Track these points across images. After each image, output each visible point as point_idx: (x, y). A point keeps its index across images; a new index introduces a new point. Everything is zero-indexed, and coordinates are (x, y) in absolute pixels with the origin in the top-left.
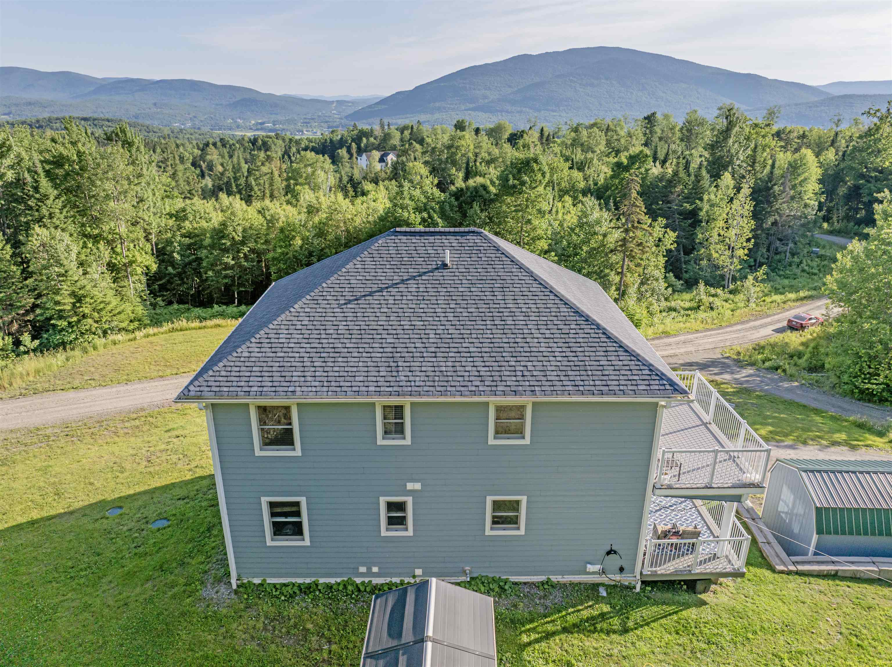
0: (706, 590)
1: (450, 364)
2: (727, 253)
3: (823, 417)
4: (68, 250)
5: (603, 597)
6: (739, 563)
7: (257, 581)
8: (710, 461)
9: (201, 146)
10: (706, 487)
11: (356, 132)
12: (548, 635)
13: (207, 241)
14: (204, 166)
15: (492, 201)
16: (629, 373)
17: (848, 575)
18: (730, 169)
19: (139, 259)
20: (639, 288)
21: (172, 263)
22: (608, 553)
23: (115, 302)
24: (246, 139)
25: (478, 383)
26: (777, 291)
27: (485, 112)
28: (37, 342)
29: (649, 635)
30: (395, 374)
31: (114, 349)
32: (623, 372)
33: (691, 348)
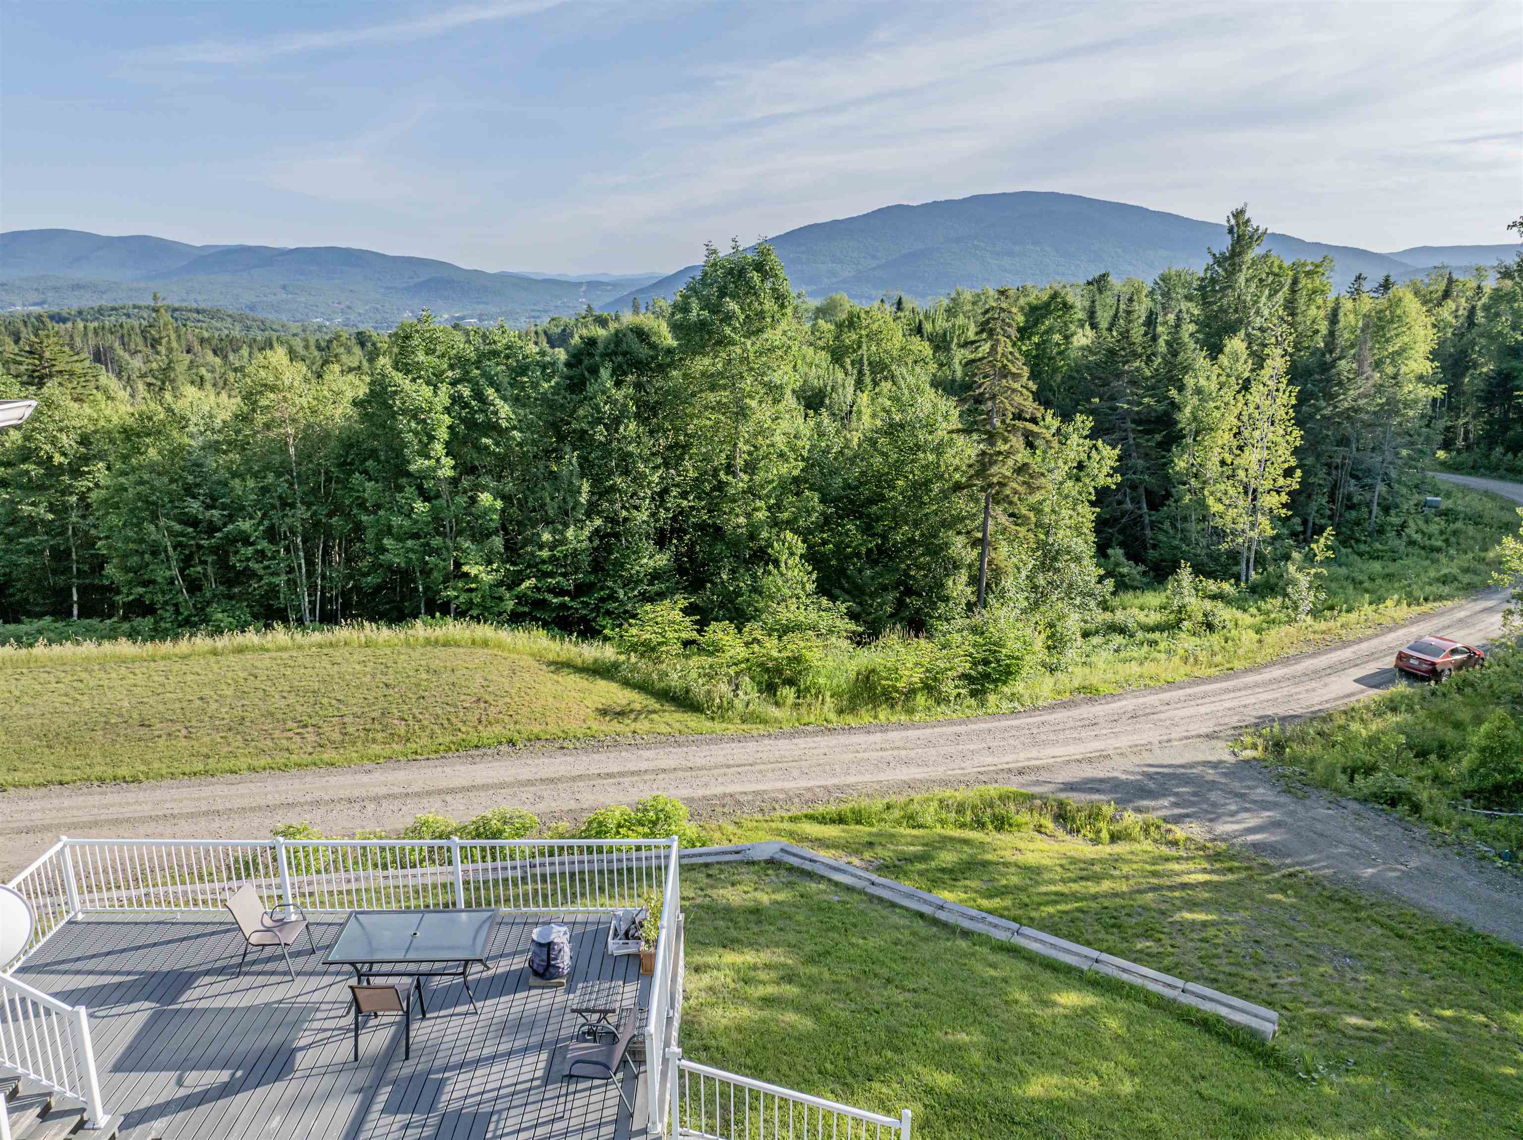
2: (1241, 501)
18: (1242, 333)
20: (1032, 579)
33: (1148, 734)
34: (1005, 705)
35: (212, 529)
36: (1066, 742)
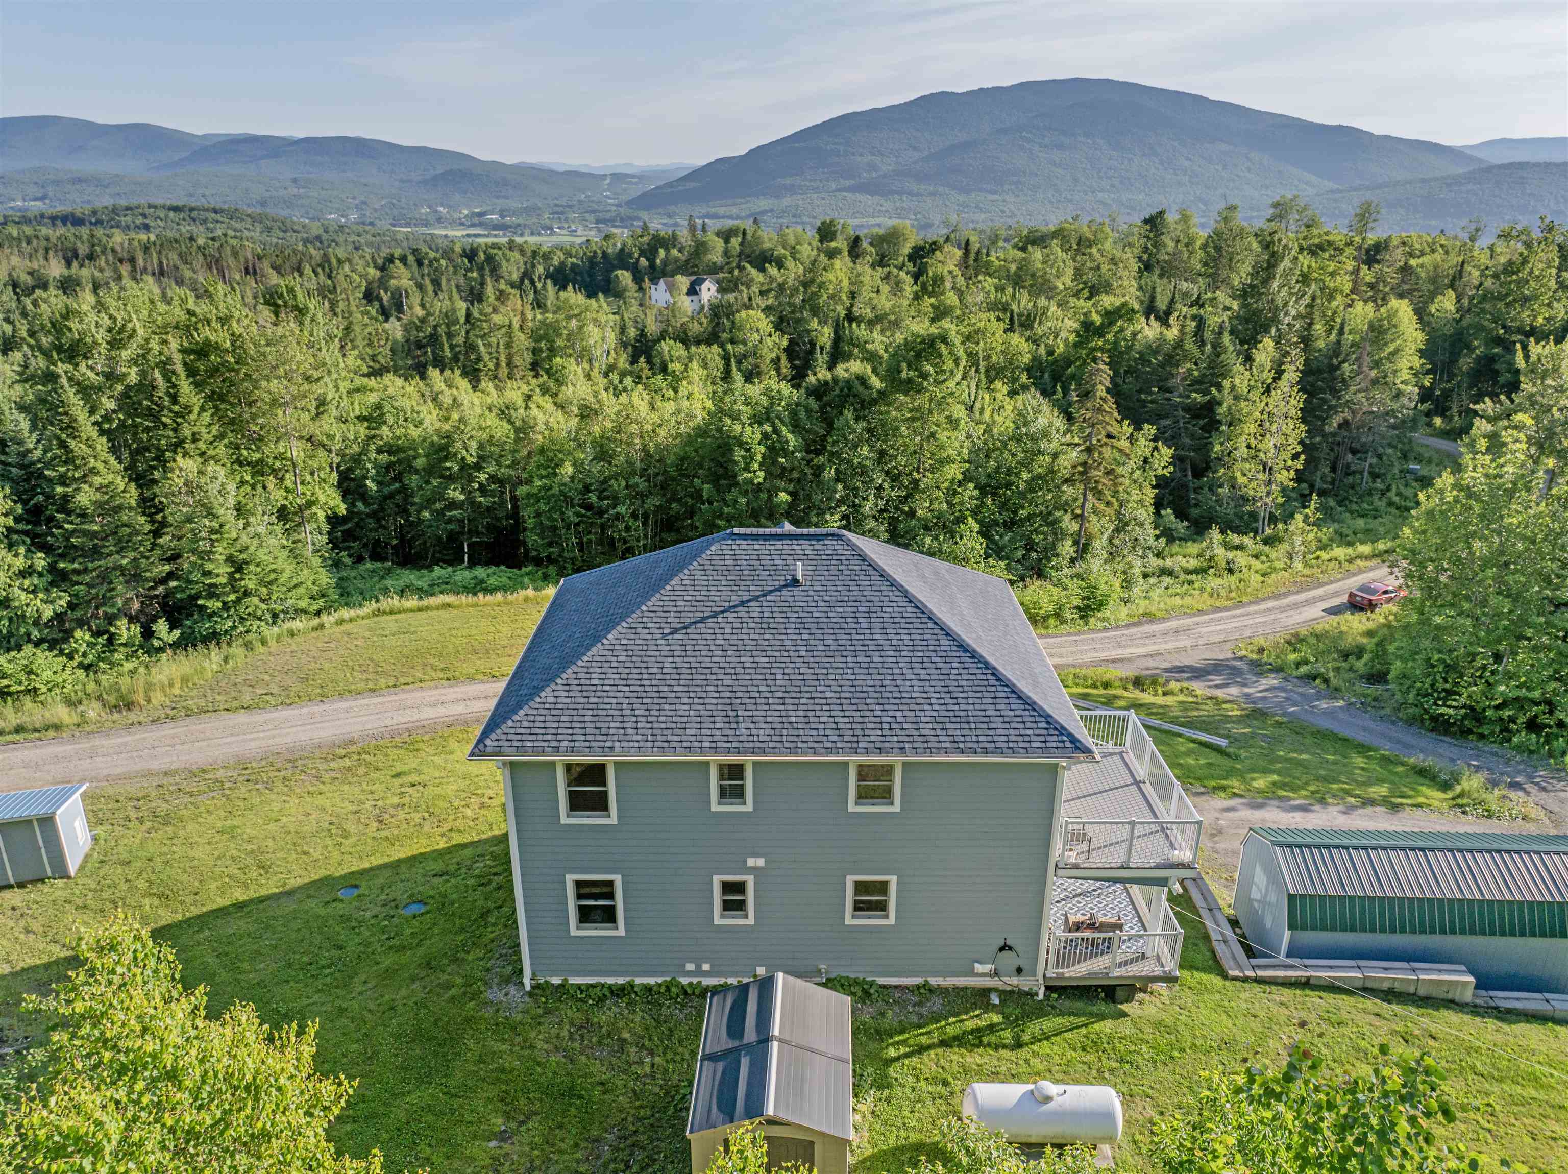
0: (1129, 999)
1: (801, 713)
2: (1260, 476)
3: (1368, 757)
4: (222, 492)
5: (994, 1005)
6: (1171, 965)
7: (556, 981)
8: (1126, 836)
9: (380, 262)
10: (1122, 867)
11: (646, 239)
12: (921, 1050)
13: (420, 463)
14: (386, 298)
15: (875, 402)
16: (1021, 726)
17: (1322, 983)
18: (1273, 330)
19: (322, 499)
20: (1110, 540)
21: (363, 495)
22: (1002, 949)
23: (289, 568)
24: (458, 249)
25: (835, 738)
26: (1343, 539)
27: (872, 194)
28: (177, 633)
29: (1048, 1051)
30: (733, 726)
31: (293, 644)
32: (1014, 725)
33: (1185, 642)
34: (1100, 625)
35: (601, 513)
36: (1137, 646)
